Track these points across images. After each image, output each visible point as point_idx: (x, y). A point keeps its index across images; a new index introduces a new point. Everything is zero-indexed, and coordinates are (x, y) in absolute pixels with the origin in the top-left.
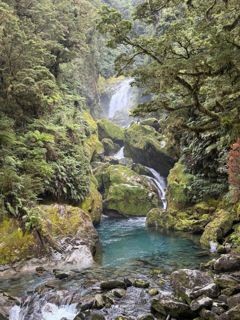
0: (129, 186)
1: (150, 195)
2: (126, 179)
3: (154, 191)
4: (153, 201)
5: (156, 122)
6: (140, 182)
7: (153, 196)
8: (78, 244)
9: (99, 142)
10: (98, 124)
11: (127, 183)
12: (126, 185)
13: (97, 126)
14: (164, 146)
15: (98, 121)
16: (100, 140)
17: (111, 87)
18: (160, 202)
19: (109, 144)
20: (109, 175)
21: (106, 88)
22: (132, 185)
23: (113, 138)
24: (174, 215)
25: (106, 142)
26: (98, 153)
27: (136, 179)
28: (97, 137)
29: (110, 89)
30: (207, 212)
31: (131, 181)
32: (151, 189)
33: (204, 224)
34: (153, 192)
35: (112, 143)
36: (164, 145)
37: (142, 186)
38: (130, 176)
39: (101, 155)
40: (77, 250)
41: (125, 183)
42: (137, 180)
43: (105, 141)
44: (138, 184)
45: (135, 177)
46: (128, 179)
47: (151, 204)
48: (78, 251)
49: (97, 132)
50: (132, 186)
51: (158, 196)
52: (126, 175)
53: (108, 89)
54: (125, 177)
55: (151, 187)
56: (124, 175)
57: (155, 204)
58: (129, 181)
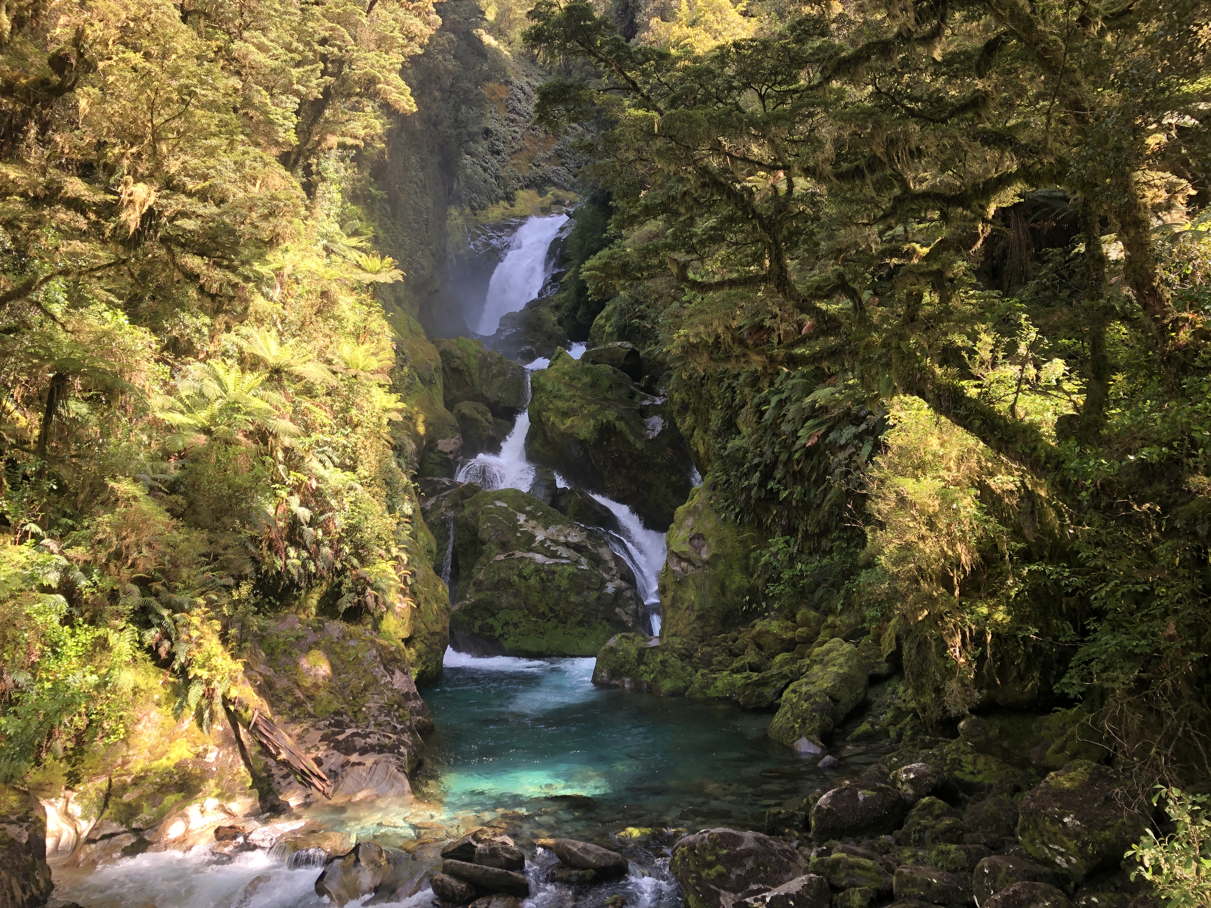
0: (540, 558)
1: (610, 588)
2: (532, 537)
3: (622, 578)
4: (617, 610)
5: (633, 354)
6: (577, 548)
7: (619, 591)
9: (445, 412)
10: (443, 353)
11: (535, 550)
12: (530, 554)
13: (438, 358)
14: (656, 434)
15: (446, 344)
16: (449, 405)
17: (491, 238)
18: (640, 615)
19: (480, 418)
20: (477, 520)
21: (473, 239)
22: (553, 555)
23: (491, 401)
25: (468, 413)
26: (441, 447)
27: (566, 537)
28: (441, 398)
29: (486, 245)
30: (788, 645)
31: (548, 543)
32: (614, 572)
33: (780, 685)
34: (619, 581)
35: (490, 416)
36: (659, 428)
37: (583, 560)
38: (546, 528)
39: (451, 457)
40: (359, 769)
41: (529, 550)
42: (569, 539)
43: (464, 411)
44: (572, 553)
45: (560, 530)
46: (540, 536)
48: (364, 773)
49: (438, 381)
50: (552, 561)
51: (635, 594)
52: (533, 523)
53: (479, 243)
54: (530, 530)
55: (612, 564)
56: (526, 521)
57: (625, 618)
58: (543, 542)
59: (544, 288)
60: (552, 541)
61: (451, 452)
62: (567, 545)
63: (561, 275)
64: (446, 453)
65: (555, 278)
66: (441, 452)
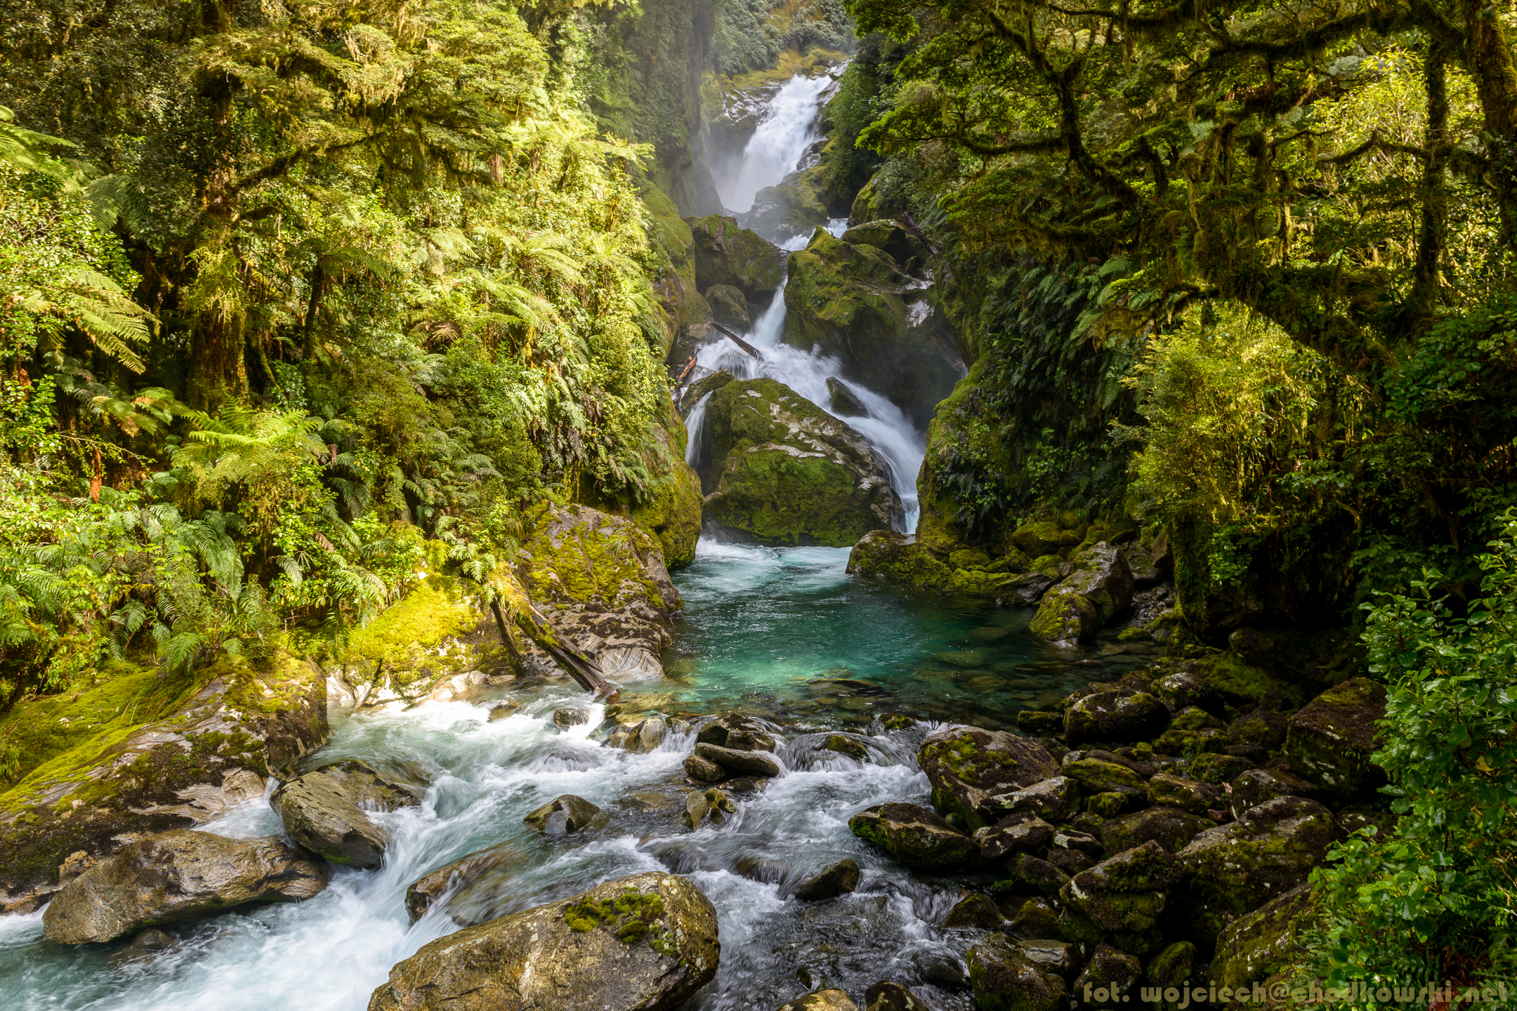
0: (793, 451)
1: (866, 484)
2: (784, 429)
3: (879, 474)
4: (872, 507)
5: (897, 233)
6: (832, 442)
7: (875, 488)
9: (695, 296)
10: (697, 233)
11: (789, 443)
12: (783, 447)
13: (691, 237)
14: (921, 321)
15: (698, 222)
16: (700, 288)
17: (747, 104)
18: (896, 511)
19: (730, 305)
20: (730, 411)
21: (729, 106)
22: (807, 448)
23: (746, 285)
24: (942, 554)
25: (721, 298)
28: (693, 280)
29: (742, 112)
30: (1051, 548)
31: (802, 436)
32: (870, 468)
33: (1040, 587)
34: (875, 477)
35: (742, 299)
36: (924, 316)
37: (838, 454)
38: (800, 420)
41: (783, 442)
42: (824, 432)
43: (719, 294)
44: (826, 447)
45: (815, 423)
46: (794, 428)
47: (867, 517)
49: (691, 260)
50: (805, 455)
51: (892, 490)
53: (734, 111)
55: (869, 460)
57: (880, 515)
58: (796, 435)
59: (804, 160)
60: (807, 434)
62: (822, 439)
63: (822, 144)
65: (816, 148)
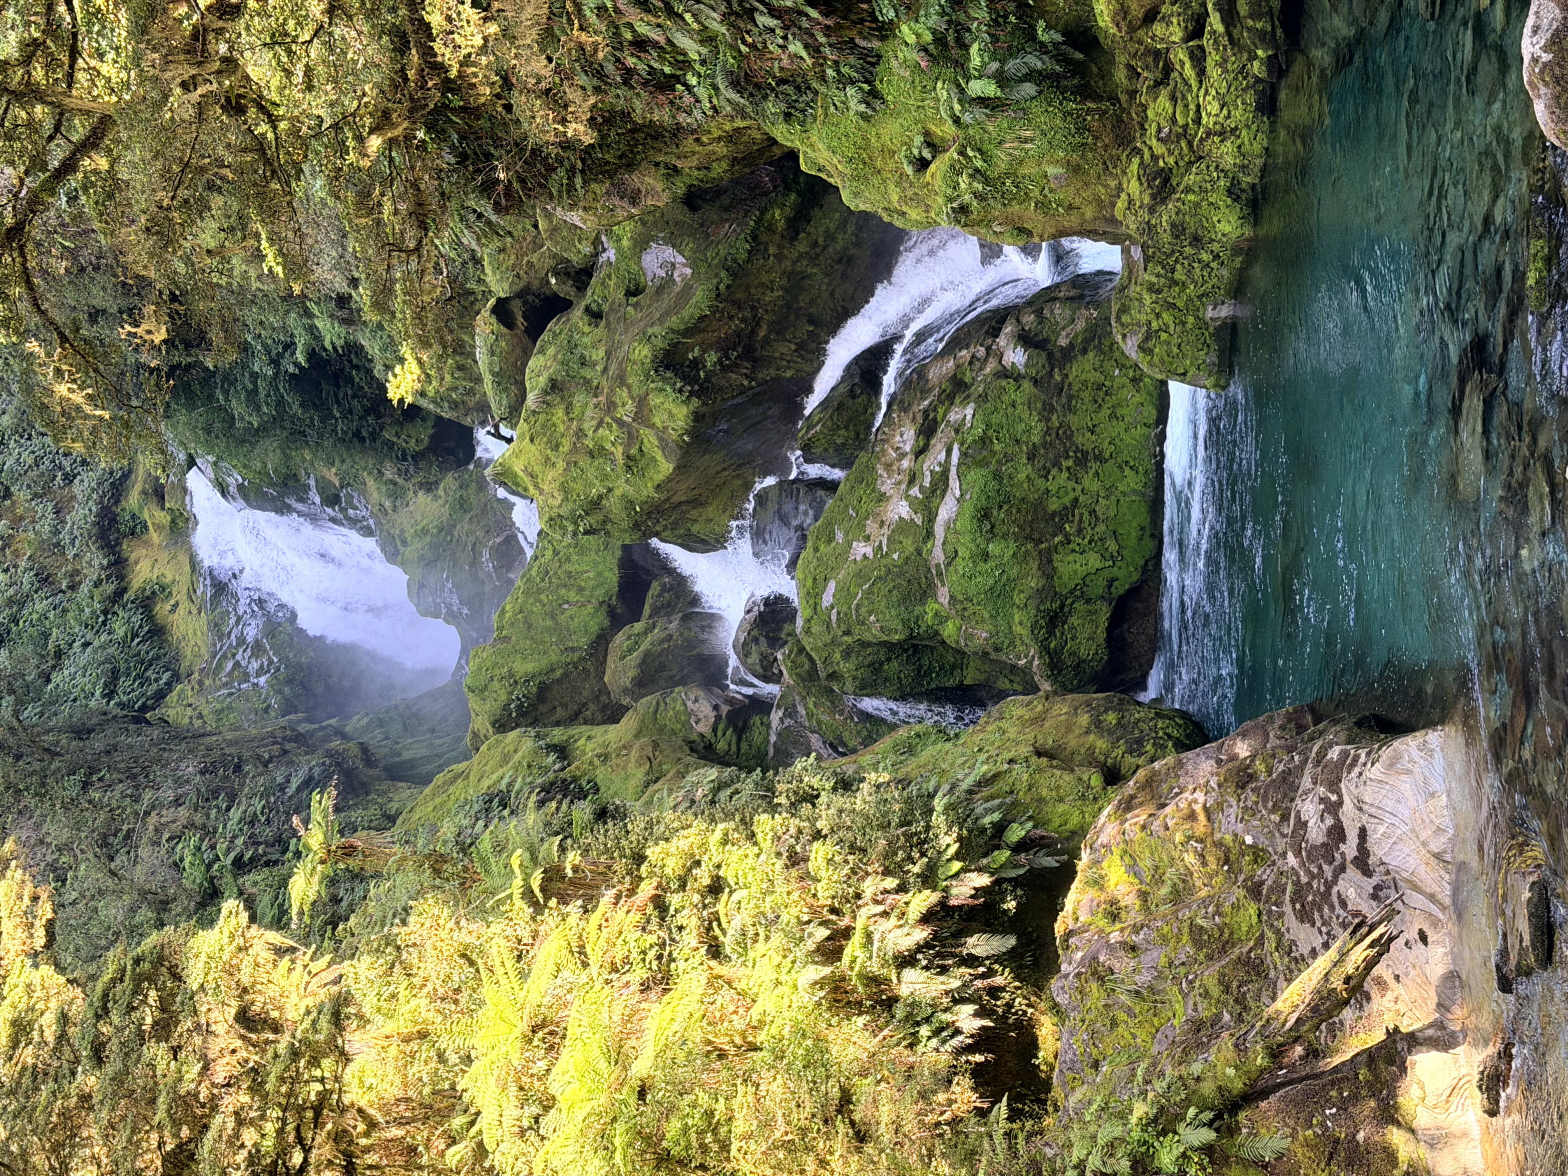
0: (947, 510)
1: (1016, 357)
2: (903, 526)
3: (995, 333)
4: (1063, 342)
5: (502, 311)
6: (928, 430)
7: (1025, 339)
8: (1330, 831)
9: (628, 724)
10: (502, 725)
11: (931, 518)
12: (939, 528)
13: (513, 735)
14: (680, 259)
15: (481, 723)
16: (613, 715)
18: (1073, 293)
19: (647, 654)
20: (864, 644)
22: (941, 482)
23: (607, 623)
24: (1162, 183)
25: (632, 673)
26: (704, 728)
27: (903, 455)
28: (597, 731)
29: (257, 651)
31: (915, 491)
32: (981, 352)
34: (1002, 341)
35: (638, 627)
36: (668, 253)
37: (953, 417)
38: (882, 498)
39: (725, 709)
40: (1372, 839)
41: (929, 534)
42: (908, 448)
43: (626, 680)
44: (938, 442)
45: (888, 467)
46: (900, 509)
47: (1084, 351)
48: (1382, 829)
49: (557, 735)
50: (954, 483)
51: (1029, 303)
52: (871, 526)
53: (255, 665)
54: (886, 530)
55: (964, 354)
56: (867, 538)
57: (1080, 325)
58: (913, 503)
59: (353, 523)
60: (911, 482)
61: (716, 708)
62: (920, 452)
63: (323, 487)
64: (718, 718)
65: (332, 500)
66: (715, 730)
